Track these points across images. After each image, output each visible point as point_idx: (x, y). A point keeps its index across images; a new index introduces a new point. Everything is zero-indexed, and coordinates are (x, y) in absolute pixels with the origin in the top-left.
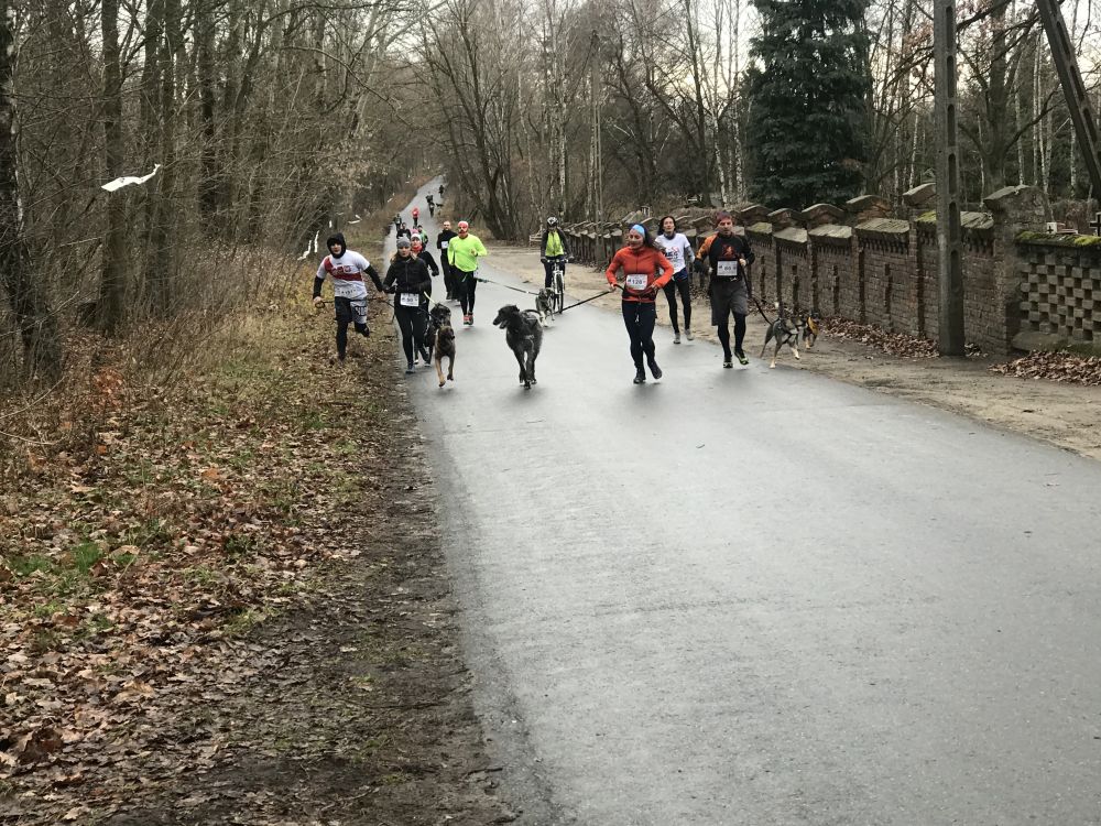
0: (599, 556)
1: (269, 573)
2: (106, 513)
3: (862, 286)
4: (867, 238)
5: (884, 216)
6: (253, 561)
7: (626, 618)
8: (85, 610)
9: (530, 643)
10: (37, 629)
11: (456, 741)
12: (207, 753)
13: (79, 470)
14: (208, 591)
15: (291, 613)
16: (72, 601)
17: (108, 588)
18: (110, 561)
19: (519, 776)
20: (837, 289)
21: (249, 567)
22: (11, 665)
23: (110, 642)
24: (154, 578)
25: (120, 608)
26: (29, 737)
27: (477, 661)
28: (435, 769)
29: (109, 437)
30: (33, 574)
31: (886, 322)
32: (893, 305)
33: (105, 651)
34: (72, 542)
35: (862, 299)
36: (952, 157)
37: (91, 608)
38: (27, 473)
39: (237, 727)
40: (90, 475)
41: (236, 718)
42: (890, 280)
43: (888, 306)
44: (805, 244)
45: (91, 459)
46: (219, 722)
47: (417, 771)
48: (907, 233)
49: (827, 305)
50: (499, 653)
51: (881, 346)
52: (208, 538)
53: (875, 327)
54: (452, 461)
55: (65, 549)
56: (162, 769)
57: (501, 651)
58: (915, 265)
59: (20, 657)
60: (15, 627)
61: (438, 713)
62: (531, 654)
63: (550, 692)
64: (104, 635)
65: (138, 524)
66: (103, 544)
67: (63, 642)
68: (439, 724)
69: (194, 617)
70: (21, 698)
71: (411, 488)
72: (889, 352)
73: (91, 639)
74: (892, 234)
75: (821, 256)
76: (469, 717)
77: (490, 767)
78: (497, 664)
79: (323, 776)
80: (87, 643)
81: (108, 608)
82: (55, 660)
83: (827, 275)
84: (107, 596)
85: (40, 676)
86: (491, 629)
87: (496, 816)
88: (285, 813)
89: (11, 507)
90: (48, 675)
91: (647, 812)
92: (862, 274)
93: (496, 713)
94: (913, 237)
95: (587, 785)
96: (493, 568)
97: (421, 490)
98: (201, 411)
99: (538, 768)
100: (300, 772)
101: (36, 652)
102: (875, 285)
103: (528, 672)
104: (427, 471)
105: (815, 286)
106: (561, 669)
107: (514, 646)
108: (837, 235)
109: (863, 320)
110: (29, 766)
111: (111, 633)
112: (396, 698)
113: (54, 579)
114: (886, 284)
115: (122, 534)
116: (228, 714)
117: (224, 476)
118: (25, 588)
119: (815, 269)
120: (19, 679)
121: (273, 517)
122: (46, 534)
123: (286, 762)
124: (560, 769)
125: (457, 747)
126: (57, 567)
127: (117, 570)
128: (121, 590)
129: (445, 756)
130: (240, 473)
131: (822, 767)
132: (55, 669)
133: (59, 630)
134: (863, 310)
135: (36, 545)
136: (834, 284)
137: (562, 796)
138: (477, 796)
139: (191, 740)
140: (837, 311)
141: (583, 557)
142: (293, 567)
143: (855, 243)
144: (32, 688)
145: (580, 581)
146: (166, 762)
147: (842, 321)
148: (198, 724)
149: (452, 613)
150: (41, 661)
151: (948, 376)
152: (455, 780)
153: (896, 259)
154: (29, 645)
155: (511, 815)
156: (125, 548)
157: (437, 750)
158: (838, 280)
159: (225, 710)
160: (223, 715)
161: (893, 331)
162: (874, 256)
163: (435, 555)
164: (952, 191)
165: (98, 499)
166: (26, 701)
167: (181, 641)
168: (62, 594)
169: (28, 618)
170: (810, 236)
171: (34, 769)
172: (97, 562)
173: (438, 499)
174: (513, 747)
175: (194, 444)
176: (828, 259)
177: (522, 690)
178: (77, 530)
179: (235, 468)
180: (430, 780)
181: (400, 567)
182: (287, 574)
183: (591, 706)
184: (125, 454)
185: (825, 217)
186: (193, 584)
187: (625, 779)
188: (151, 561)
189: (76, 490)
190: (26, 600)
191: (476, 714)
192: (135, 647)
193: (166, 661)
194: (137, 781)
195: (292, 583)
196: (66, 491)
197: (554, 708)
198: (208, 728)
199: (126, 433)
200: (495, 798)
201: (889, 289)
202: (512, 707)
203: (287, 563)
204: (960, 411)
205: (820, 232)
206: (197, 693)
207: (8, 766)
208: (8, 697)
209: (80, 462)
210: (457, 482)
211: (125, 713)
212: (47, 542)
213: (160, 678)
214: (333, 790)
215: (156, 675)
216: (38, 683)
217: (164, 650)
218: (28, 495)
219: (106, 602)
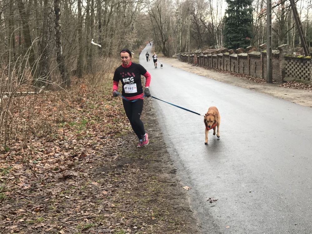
0: (191, 123)
1: (122, 126)
2: (86, 114)
3: (250, 67)
4: (251, 56)
5: (255, 51)
6: (119, 123)
7: (197, 135)
8: (86, 132)
9: (178, 139)
10: (77, 136)
11: (164, 156)
12: (116, 157)
13: (79, 105)
14: (111, 129)
15: (128, 133)
16: (83, 131)
17: (90, 128)
18: (90, 123)
19: (177, 162)
20: (244, 68)
21: (118, 125)
22: (74, 142)
23: (92, 138)
24: (99, 126)
25: (93, 132)
26: (80, 154)
27: (167, 142)
28: (160, 161)
29: (84, 99)
30: (74, 125)
31: (255, 75)
32: (256, 71)
33: (92, 140)
34: (80, 120)
35: (249, 70)
36: (270, 38)
37: (87, 132)
38: (68, 106)
39: (121, 153)
40: (81, 107)
41: (120, 152)
42: (256, 66)
43: (255, 71)
44: (237, 57)
45: (81, 103)
46: (117, 152)
47: (157, 161)
48: (260, 55)
49: (241, 71)
50: (172, 141)
51: (254, 80)
52: (109, 119)
53: (252, 76)
54: (158, 104)
55: (79, 121)
56: (107, 160)
57: (172, 140)
58: (262, 62)
59: (75, 141)
60: (72, 135)
61: (160, 151)
62: (178, 141)
63: (182, 148)
64: (91, 137)
65: (94, 116)
66: (87, 120)
67: (83, 138)
68: (161, 153)
69: (109, 134)
70: (77, 148)
71: (150, 110)
72: (255, 82)
73: (88, 137)
74: (257, 55)
75: (240, 60)
76: (166, 152)
77: (172, 161)
78: (172, 143)
79: (139, 162)
80: (88, 138)
81: (90, 132)
82: (82, 141)
83: (242, 65)
84: (90, 130)
85: (80, 144)
86: (169, 137)
87: (173, 169)
88: (132, 168)
89: (66, 113)
90: (81, 144)
91: (203, 168)
92: (249, 64)
93: (172, 152)
94: (261, 56)
95: (191, 164)
96: (169, 125)
97: (152, 110)
98: (103, 94)
99: (181, 161)
100: (134, 161)
101: (78, 140)
102: (252, 67)
103: (178, 144)
104: (154, 106)
105: (239, 67)
106: (185, 144)
107: (174, 140)
108: (244, 55)
109: (250, 75)
110: (81, 159)
111: (92, 136)
112: (151, 149)
113: (78, 126)
114: (255, 66)
115: (90, 118)
116: (118, 151)
117: (110, 107)
118: (73, 128)
119: (239, 63)
120: (76, 144)
121: (122, 115)
122: (75, 118)
123: (131, 159)
124: (185, 161)
125: (165, 157)
126: (79, 124)
127: (91, 125)
128: (93, 129)
129: (162, 159)
130: (113, 106)
131: (238, 161)
132: (83, 143)
133: (82, 136)
134: (250, 72)
135: (73, 120)
136: (243, 66)
137: (186, 165)
138: (169, 165)
139: (112, 155)
140: (244, 73)
141: (188, 123)
142: (127, 125)
143: (248, 57)
144: (78, 146)
145: (187, 128)
146: (108, 159)
147: (245, 75)
148: (113, 153)
149: (161, 134)
150: (79, 141)
151: (268, 87)
152: (165, 163)
153: (257, 61)
154: (76, 138)
155: (176, 169)
156: (92, 121)
157: (161, 158)
158: (244, 65)
159: (118, 150)
160: (117, 151)
161: (256, 77)
162: (252, 60)
163: (157, 123)
164: (270, 45)
165: (84, 111)
166: (78, 148)
167: (107, 138)
168: (80, 130)
169: (75, 133)
170: (238, 56)
171: (82, 160)
172: (87, 123)
173: (156, 112)
174: (176, 157)
175: (103, 100)
176: (242, 61)
177: (177, 147)
178: (81, 117)
179: (112, 105)
180: (160, 163)
181: (150, 125)
182: (126, 126)
183: (191, 150)
184: (88, 102)
185: (241, 51)
186: (107, 128)
187: (198, 163)
188: (98, 123)
189: (79, 109)
190: (73, 130)
191: (168, 151)
192: (98, 139)
193: (104, 142)
194: (103, 162)
195: (128, 128)
196: (77, 110)
197: (184, 151)
198: (115, 153)
199: (88, 98)
200: (173, 166)
201: (256, 68)
202: (175, 150)
203: (126, 124)
204: (270, 94)
205: (240, 54)
206: (112, 147)
207: (77, 160)
208: (74, 147)
209: (79, 104)
210: (160, 109)
211: (98, 151)
212: (75, 120)
213: (104, 144)
214: (141, 164)
215: (103, 144)
216: (79, 145)
217: (104, 140)
218: (69, 110)
219: (90, 131)
